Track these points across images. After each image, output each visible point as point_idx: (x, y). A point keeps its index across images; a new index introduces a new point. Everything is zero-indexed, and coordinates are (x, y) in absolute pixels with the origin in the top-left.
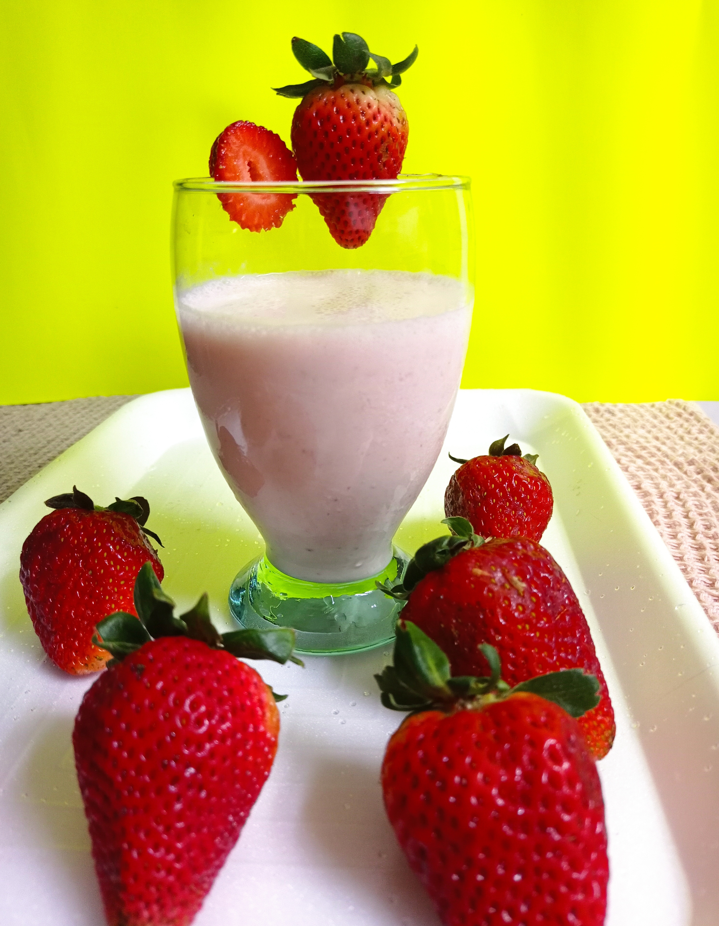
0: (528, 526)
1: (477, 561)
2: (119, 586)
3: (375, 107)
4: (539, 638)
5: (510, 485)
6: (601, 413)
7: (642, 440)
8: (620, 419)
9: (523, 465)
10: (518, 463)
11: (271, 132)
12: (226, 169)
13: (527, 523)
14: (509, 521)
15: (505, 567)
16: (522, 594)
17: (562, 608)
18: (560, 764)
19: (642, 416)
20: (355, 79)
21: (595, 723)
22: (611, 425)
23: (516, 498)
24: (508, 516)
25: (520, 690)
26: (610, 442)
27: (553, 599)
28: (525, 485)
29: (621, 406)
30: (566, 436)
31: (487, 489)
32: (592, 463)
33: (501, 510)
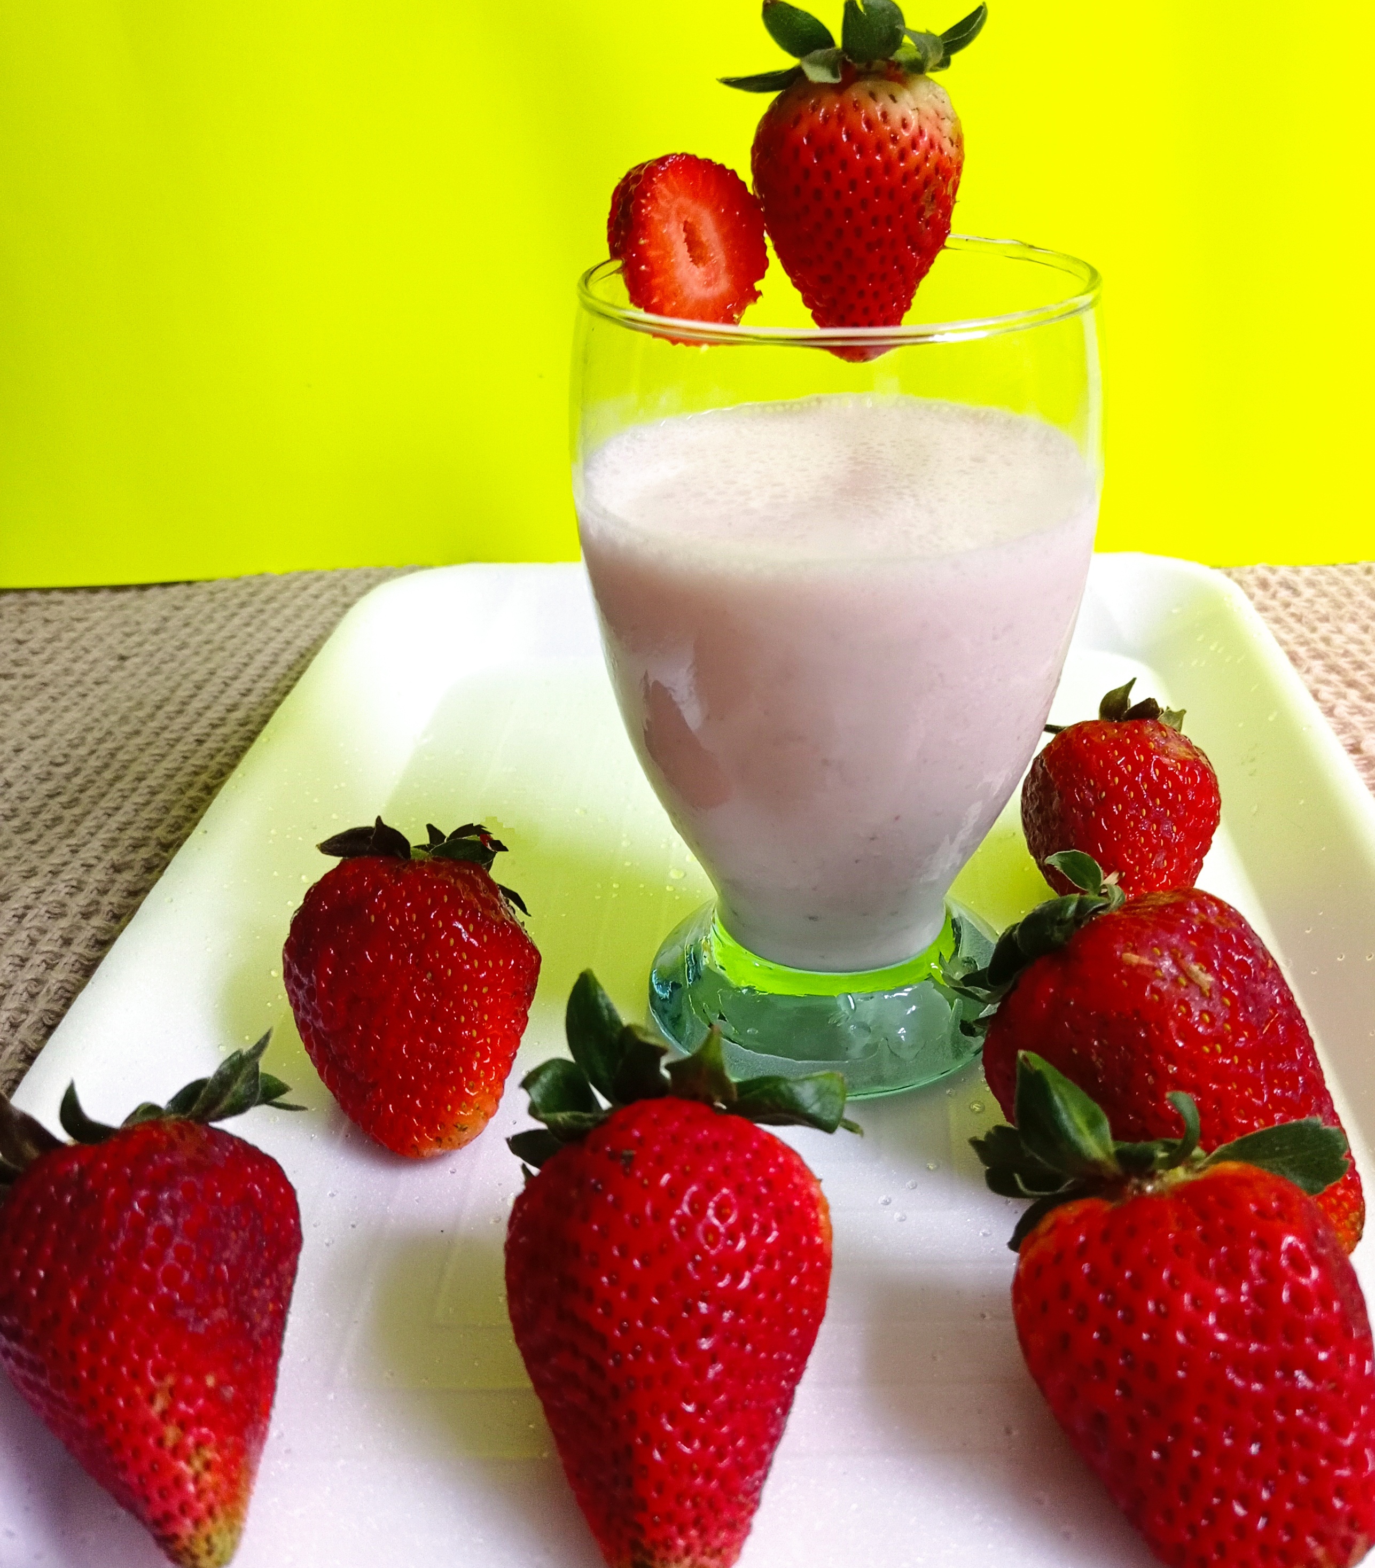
0: (1181, 851)
1: (1128, 939)
2: (481, 998)
3: (914, 125)
4: (1239, 1065)
5: (1146, 777)
6: (1272, 590)
7: (1353, 648)
8: (1309, 601)
9: (1166, 738)
10: (1157, 735)
11: (722, 167)
12: (650, 245)
13: (1178, 845)
14: (1148, 843)
15: (1176, 947)
16: (1208, 994)
17: (1271, 1011)
18: (1307, 1274)
19: (1349, 595)
20: (874, 68)
21: (1334, 1201)
22: (1293, 615)
23: (1158, 801)
24: (1146, 834)
25: (1221, 1158)
26: (1296, 653)
27: (1256, 997)
28: (1172, 776)
29: (1307, 572)
30: (1219, 651)
31: (1106, 786)
32: (1275, 714)
33: (1132, 823)
